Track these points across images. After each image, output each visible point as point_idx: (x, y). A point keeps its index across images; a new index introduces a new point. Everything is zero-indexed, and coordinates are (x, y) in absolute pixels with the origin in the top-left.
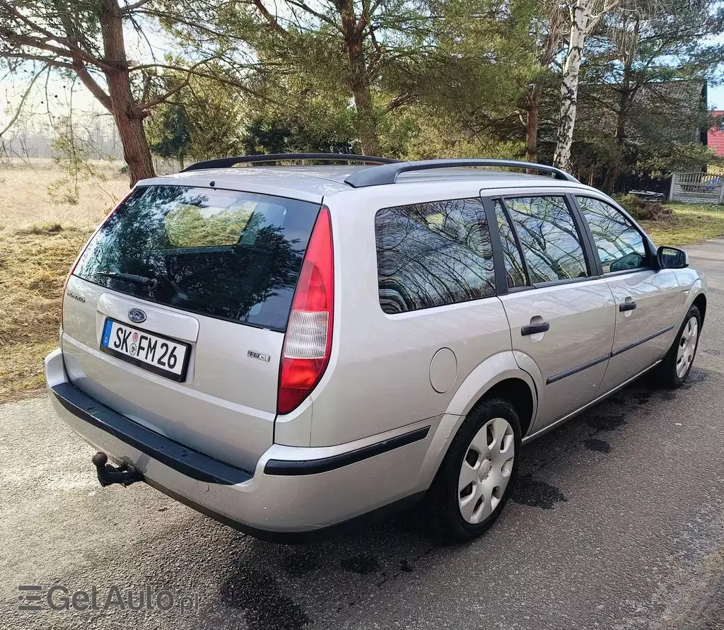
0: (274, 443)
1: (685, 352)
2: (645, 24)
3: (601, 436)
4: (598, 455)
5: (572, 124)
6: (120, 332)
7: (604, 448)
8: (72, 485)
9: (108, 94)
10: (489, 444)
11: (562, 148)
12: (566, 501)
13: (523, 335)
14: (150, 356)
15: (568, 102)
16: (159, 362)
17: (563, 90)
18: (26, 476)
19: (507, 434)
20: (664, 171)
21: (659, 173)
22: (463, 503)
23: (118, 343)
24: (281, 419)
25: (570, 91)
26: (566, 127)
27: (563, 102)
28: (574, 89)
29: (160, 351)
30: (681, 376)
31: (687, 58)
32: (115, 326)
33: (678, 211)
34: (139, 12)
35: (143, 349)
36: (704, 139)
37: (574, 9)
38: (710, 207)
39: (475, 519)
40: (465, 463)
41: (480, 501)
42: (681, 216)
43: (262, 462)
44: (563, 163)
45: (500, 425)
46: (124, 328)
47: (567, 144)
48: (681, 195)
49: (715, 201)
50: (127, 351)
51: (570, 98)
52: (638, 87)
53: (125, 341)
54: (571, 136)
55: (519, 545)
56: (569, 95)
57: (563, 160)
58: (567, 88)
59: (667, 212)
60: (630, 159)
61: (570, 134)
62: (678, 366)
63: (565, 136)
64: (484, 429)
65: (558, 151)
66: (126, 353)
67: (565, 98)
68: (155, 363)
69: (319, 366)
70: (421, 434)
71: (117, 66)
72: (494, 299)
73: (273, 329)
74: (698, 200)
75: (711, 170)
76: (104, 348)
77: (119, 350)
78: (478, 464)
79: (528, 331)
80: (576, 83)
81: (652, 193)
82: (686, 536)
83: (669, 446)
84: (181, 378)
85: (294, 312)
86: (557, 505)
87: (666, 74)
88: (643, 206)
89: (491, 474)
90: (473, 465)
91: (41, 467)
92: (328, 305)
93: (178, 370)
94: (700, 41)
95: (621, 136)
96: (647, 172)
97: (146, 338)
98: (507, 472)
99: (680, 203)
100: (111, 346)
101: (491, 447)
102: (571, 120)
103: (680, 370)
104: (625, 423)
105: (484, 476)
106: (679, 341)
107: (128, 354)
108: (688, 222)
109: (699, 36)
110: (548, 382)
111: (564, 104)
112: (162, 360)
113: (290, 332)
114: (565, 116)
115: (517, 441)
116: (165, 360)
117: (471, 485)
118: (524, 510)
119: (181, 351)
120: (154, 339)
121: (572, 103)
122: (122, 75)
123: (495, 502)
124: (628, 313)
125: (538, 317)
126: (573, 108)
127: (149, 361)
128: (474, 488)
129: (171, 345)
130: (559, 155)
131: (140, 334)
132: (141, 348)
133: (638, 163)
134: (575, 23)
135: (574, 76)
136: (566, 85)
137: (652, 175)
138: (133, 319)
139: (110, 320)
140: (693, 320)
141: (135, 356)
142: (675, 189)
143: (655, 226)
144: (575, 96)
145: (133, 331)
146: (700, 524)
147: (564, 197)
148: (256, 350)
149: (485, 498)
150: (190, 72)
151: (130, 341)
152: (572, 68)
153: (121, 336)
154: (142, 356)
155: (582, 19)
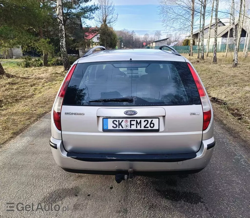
5: (64, 32)
6: (115, 122)
11: (63, 41)
14: (139, 126)
15: (61, 24)
16: (145, 127)
17: (58, 20)
24: (204, 132)
25: (61, 21)
26: (62, 33)
27: (59, 24)
28: (62, 20)
29: (143, 124)
32: (110, 120)
44: (64, 46)
46: (118, 119)
47: (64, 39)
50: (123, 128)
53: (120, 124)
54: (64, 37)
56: (61, 22)
57: (64, 45)
58: (60, 19)
61: (64, 35)
63: (63, 36)
66: (123, 129)
67: (60, 23)
73: (197, 104)
76: (106, 130)
80: (62, 18)
81: (75, 55)
84: (158, 130)
93: (156, 127)
97: (134, 120)
100: (110, 128)
102: (63, 31)
107: (124, 128)
111: (60, 25)
114: (61, 29)
116: (148, 125)
120: (139, 120)
121: (62, 24)
126: (63, 27)
129: (150, 120)
130: (62, 43)
131: (129, 120)
132: (131, 125)
135: (61, 15)
136: (59, 18)
138: (129, 115)
141: (129, 129)
142: (80, 53)
144: (63, 22)
145: (125, 119)
151: (123, 124)
152: (59, 12)
153: (117, 123)
154: (134, 127)
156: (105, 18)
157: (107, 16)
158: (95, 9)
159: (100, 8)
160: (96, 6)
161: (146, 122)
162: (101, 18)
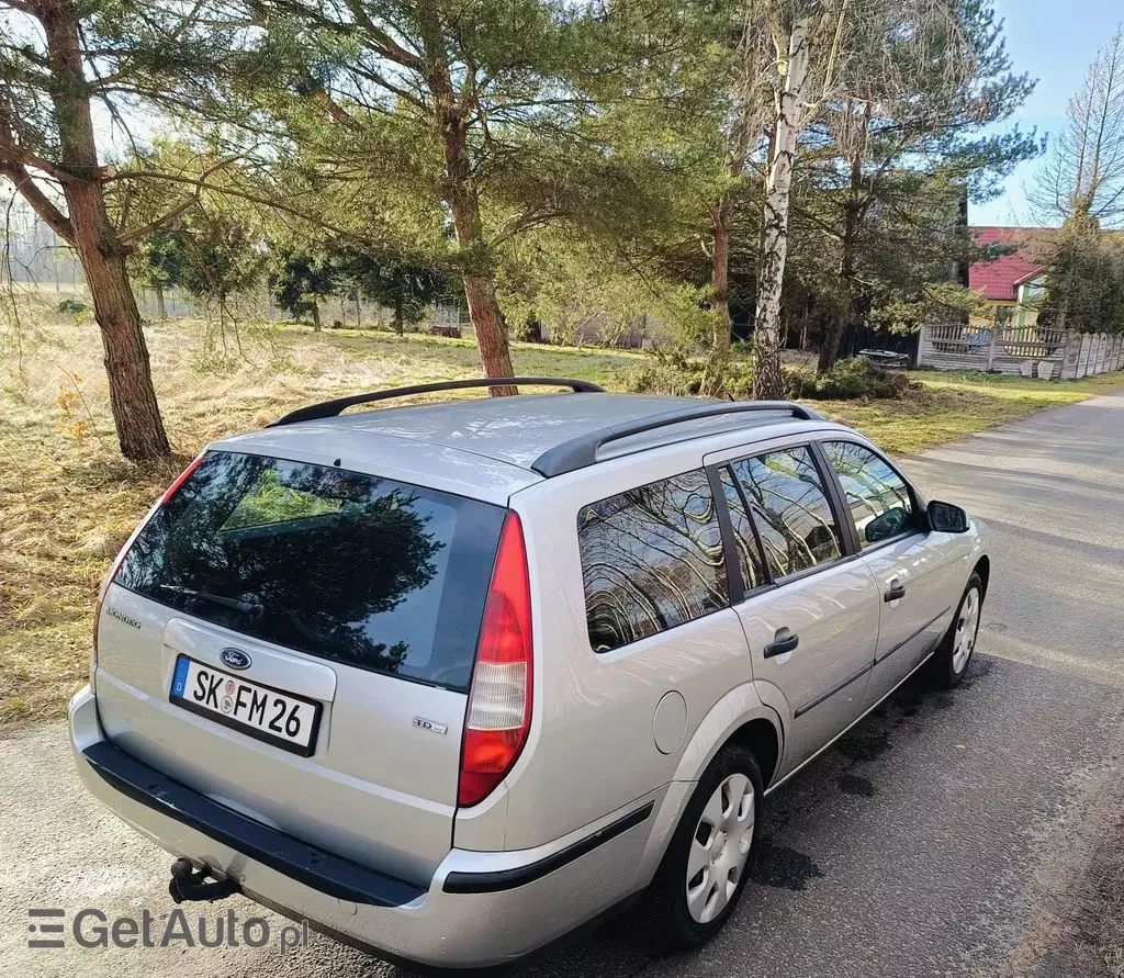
0: (452, 847)
1: (963, 637)
2: (878, 108)
3: (859, 772)
4: (858, 801)
5: (782, 265)
6: (203, 677)
7: (865, 789)
8: (103, 889)
9: (66, 214)
10: (724, 812)
11: (768, 299)
12: (821, 876)
13: (765, 657)
14: (256, 716)
15: (775, 232)
16: (272, 726)
17: (768, 215)
18: (24, 876)
19: (745, 793)
20: (909, 323)
21: (903, 326)
22: (692, 896)
23: (200, 693)
24: (463, 814)
25: (778, 217)
26: (773, 269)
27: (768, 232)
28: (783, 213)
29: (271, 712)
30: (958, 670)
31: (939, 158)
32: (194, 669)
33: (932, 383)
34: (117, 88)
35: (244, 705)
36: (963, 278)
37: (782, 95)
38: (974, 376)
39: (706, 916)
40: (695, 843)
41: (713, 891)
42: (935, 392)
43: (440, 876)
44: (770, 321)
45: (738, 782)
46: (210, 672)
47: (774, 293)
48: (934, 357)
49: (982, 367)
50: (216, 706)
51: (777, 226)
52: (870, 200)
53: (212, 691)
54: (780, 282)
55: (766, 948)
56: (776, 221)
57: (769, 316)
58: (773, 211)
59: (916, 387)
60: (863, 305)
61: (779, 278)
62: (956, 658)
63: (770, 281)
64: (718, 791)
65: (761, 303)
66: (215, 710)
67: (770, 227)
68: (265, 727)
69: (515, 741)
70: (643, 814)
71: (79, 171)
72: (727, 612)
73: (450, 688)
74: (957, 365)
75: (973, 322)
76: (176, 699)
77: (203, 703)
78: (710, 840)
79: (772, 651)
80: (785, 204)
81: (893, 354)
83: (950, 783)
84: (308, 751)
85: (480, 663)
86: (811, 883)
87: (911, 185)
88: (882, 377)
89: (725, 852)
90: (704, 844)
91: (43, 860)
92: (523, 652)
93: (303, 739)
94: (958, 134)
95: (848, 273)
96: (886, 324)
97: (249, 690)
98: (746, 845)
99: (932, 368)
100: (188, 696)
101: (727, 814)
102: (779, 259)
103: (958, 662)
104: (890, 747)
105: (716, 855)
106: (957, 623)
107: (219, 710)
108: (946, 402)
109: (957, 127)
110: (797, 715)
111: (768, 235)
112: (276, 724)
113: (476, 691)
114: (771, 252)
115: (758, 800)
116: (281, 723)
117: (701, 872)
118: (767, 893)
119: (306, 713)
120: (261, 693)
121: (781, 233)
122: (92, 188)
123: (731, 887)
124: (894, 603)
125: (785, 629)
126: (782, 241)
127: (254, 723)
128: (706, 875)
129: (291, 703)
130: (764, 309)
131: (239, 683)
132: (239, 703)
133: (873, 312)
134: (782, 116)
135: (783, 194)
136: (771, 207)
137: (894, 328)
138: (229, 664)
139: (183, 660)
140: (974, 592)
141: (231, 715)
142: (925, 348)
143: (901, 411)
144: (784, 224)
145: (227, 678)
146: (1001, 903)
147: (808, 448)
148: (425, 716)
149: (720, 885)
150: (199, 184)
151: (221, 692)
152: (779, 182)
153: (207, 685)
154: (242, 716)
155: (792, 109)
156: (1085, 190)
157: (1103, 179)
158: (1015, 152)
159: (1044, 146)
160: (1023, 138)
161: (280, 706)
162: (1064, 189)
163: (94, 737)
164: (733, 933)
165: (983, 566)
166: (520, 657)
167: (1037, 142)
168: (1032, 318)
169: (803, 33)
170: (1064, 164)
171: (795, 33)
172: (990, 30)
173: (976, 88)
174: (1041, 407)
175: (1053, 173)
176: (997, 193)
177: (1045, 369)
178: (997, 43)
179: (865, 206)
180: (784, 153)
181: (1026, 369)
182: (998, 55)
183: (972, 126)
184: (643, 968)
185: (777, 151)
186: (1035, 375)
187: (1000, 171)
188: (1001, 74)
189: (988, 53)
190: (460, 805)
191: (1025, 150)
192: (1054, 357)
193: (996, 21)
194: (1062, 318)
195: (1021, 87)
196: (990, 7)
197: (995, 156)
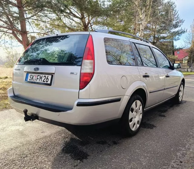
0: (79, 98)
1: (181, 94)
3: (162, 114)
7: (164, 116)
9: (22, 40)
12: (156, 127)
13: (143, 77)
14: (40, 80)
19: (140, 106)
22: (130, 124)
23: (30, 79)
24: (81, 91)
29: (43, 78)
30: (180, 100)
31: (168, 34)
32: (29, 75)
35: (38, 79)
36: (174, 54)
37: (141, 20)
39: (133, 129)
40: (130, 112)
41: (134, 124)
43: (76, 103)
45: (139, 102)
46: (32, 74)
52: (157, 42)
53: (33, 78)
62: (180, 98)
64: (135, 103)
68: (42, 82)
69: (91, 75)
70: (119, 100)
71: (24, 32)
72: (135, 67)
76: (26, 82)
77: (31, 81)
82: (191, 133)
84: (50, 85)
85: (83, 60)
89: (137, 117)
90: (132, 113)
92: (93, 58)
93: (49, 82)
97: (39, 76)
98: (141, 117)
100: (28, 80)
101: (137, 108)
103: (180, 99)
105: (135, 117)
106: (179, 91)
107: (34, 81)
109: (171, 29)
110: (150, 92)
112: (44, 81)
113: (82, 66)
115: (143, 108)
116: (45, 80)
117: (132, 119)
119: (50, 77)
120: (41, 75)
122: (26, 34)
123: (138, 126)
125: (146, 73)
127: (40, 82)
128: (133, 119)
129: (47, 76)
131: (37, 75)
134: (141, 24)
138: (35, 70)
140: (182, 86)
141: (36, 81)
145: (35, 74)
147: (149, 47)
148: (72, 72)
149: (136, 123)
150: (44, 34)
151: (34, 78)
152: (141, 35)
153: (31, 77)
154: (38, 81)
155: (143, 22)
160: (183, 30)
161: (45, 77)
162: (190, 40)
163: (12, 95)
164: (139, 135)
165: (183, 80)
166: (92, 59)
167: (185, 30)
168: (186, 62)
169: (144, 10)
170: (190, 36)
171: (143, 10)
172: (176, 13)
173: (174, 22)
174: (189, 74)
175: (188, 37)
176: (179, 39)
177: (189, 70)
178: (177, 15)
179: (156, 42)
180: (142, 30)
181: (186, 70)
182: (177, 17)
183: (174, 29)
184: (120, 139)
185: (141, 29)
186: (188, 71)
187: (179, 35)
188: (178, 20)
189: (176, 16)
190: (80, 89)
191: (183, 32)
192: (191, 68)
193: (177, 11)
194: (192, 61)
195: (182, 21)
196: (176, 9)
197: (178, 33)
